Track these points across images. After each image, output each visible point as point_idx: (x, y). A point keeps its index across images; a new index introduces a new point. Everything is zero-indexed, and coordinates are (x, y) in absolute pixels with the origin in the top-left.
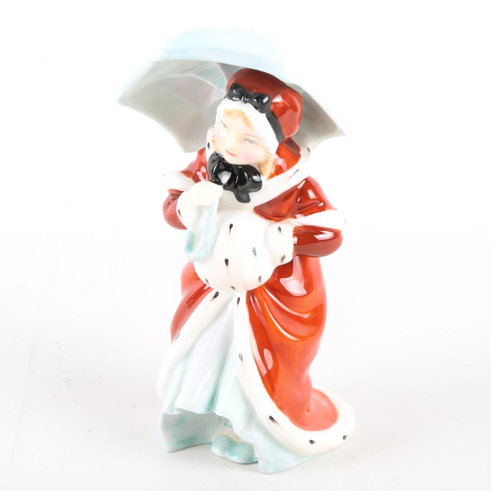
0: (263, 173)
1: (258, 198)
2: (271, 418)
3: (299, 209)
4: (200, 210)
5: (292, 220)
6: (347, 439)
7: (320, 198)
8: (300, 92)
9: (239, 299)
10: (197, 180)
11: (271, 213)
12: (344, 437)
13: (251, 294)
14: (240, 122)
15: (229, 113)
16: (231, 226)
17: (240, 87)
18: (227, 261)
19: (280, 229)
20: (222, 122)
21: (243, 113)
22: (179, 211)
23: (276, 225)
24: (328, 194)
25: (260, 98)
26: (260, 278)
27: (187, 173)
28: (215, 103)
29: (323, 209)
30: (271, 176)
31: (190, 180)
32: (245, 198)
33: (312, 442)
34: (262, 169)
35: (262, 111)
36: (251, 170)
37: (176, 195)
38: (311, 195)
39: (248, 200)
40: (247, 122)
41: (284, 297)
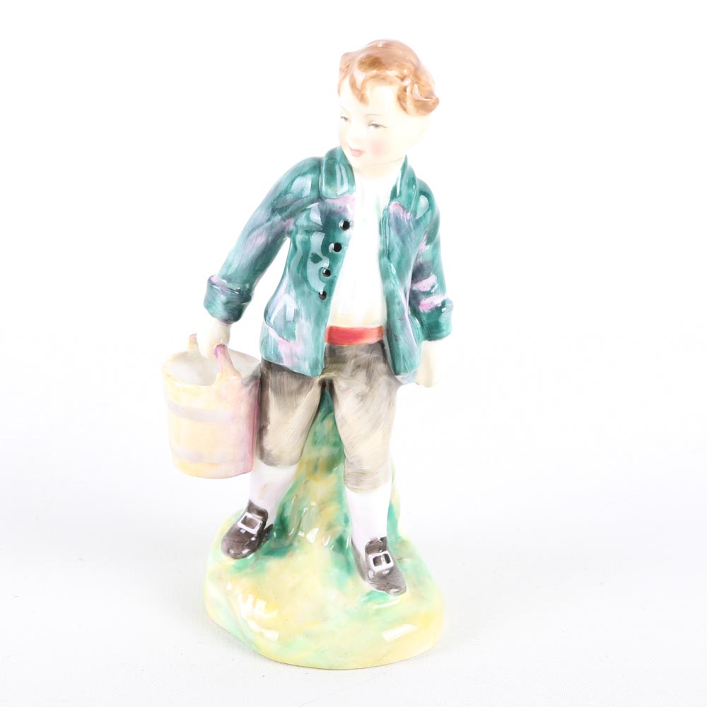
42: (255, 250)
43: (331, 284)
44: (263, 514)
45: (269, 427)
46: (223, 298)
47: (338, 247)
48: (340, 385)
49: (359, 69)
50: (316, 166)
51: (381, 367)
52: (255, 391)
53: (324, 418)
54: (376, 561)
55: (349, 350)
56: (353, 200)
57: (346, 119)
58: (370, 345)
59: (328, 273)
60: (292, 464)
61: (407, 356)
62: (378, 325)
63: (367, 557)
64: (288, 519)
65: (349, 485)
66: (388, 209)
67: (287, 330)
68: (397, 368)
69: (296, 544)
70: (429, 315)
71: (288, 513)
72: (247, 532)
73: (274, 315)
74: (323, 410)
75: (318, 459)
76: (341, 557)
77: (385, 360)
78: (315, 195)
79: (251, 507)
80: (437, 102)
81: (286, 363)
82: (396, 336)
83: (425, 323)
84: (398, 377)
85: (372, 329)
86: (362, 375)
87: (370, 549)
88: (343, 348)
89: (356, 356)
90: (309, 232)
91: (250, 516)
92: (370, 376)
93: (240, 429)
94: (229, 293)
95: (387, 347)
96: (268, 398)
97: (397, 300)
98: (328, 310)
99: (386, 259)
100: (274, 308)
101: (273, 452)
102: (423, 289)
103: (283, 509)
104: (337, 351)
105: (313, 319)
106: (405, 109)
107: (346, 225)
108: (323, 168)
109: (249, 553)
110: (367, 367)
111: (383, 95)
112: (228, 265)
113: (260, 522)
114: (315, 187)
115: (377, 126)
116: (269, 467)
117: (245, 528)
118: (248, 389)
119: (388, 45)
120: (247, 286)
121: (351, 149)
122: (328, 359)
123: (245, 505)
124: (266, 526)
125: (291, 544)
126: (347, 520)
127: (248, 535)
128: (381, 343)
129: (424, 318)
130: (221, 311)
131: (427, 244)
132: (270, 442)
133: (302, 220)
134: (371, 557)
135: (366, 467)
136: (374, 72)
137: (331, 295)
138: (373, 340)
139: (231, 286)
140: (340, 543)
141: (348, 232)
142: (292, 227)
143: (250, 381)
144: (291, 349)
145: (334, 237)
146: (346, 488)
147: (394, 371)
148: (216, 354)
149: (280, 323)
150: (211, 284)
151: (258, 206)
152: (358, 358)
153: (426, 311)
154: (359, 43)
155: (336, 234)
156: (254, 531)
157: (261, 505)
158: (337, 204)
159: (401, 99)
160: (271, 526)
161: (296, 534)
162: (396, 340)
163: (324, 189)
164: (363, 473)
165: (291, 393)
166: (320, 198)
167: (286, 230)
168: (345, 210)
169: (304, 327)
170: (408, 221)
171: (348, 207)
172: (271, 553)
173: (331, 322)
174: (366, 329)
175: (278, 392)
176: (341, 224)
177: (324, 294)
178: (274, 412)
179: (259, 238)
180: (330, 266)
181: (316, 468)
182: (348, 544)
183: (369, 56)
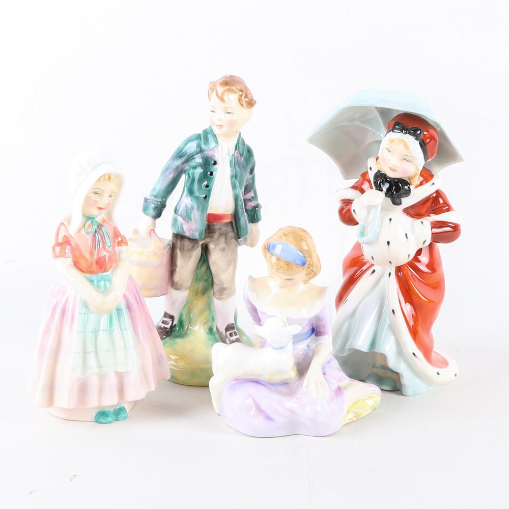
0: (413, 184)
1: (407, 202)
2: (414, 354)
3: (433, 210)
4: (369, 208)
5: (428, 218)
6: (457, 375)
7: (446, 203)
8: (438, 129)
9: (390, 274)
10: (362, 191)
11: (414, 213)
12: (456, 375)
13: (399, 269)
14: (402, 147)
15: (392, 141)
16: (390, 220)
17: (401, 124)
18: (388, 243)
19: (422, 222)
20: (387, 149)
21: (404, 140)
22: (354, 211)
23: (419, 221)
24: (451, 201)
25: (415, 130)
26: (409, 255)
27: (354, 187)
28: (368, 144)
29: (448, 210)
30: (417, 187)
31: (358, 192)
32: (399, 202)
33: (438, 374)
34: (412, 181)
35: (416, 139)
36: (405, 182)
37: (348, 202)
38: (441, 201)
39: (400, 203)
40: (407, 147)
41: (419, 273)
42: (168, 181)
43: (210, 191)
44: (172, 317)
45: (177, 269)
46: (153, 206)
47: (212, 174)
48: (211, 246)
49: (221, 86)
50: (198, 137)
51: (231, 234)
52: (169, 252)
53: (201, 266)
54: (231, 335)
55: (217, 226)
56: (218, 151)
57: (213, 112)
58: (227, 223)
59: (207, 186)
60: (187, 289)
61: (244, 228)
62: (230, 212)
63: (226, 333)
64: (184, 321)
65: (216, 296)
66: (234, 155)
67: (187, 217)
68: (240, 234)
69: (189, 332)
70: (251, 211)
71: (184, 317)
72: (164, 327)
73: (180, 211)
74: (202, 261)
75: (198, 289)
76: (212, 337)
77: (233, 231)
78: (199, 150)
79: (166, 315)
80: (255, 103)
81: (187, 234)
82: (238, 217)
83: (250, 214)
84: (240, 240)
85: (228, 215)
86: (222, 240)
87: (227, 329)
88: (214, 224)
89: (220, 229)
90: (195, 168)
91: (165, 319)
92: (226, 239)
93: (163, 271)
94: (156, 203)
95: (234, 225)
96: (176, 255)
97: (240, 199)
98: (208, 204)
99: (234, 179)
100: (180, 207)
101: (179, 283)
102: (247, 198)
103: (181, 315)
104: (211, 227)
105: (200, 210)
106: (242, 105)
107: (215, 163)
108: (202, 137)
109: (166, 338)
110: (225, 235)
111: (232, 98)
112: (154, 190)
113: (171, 322)
114: (199, 146)
115: (229, 113)
116: (176, 291)
117: (163, 325)
118: (167, 250)
119: (231, 77)
120: (164, 199)
121: (217, 125)
122: (207, 231)
123: (163, 314)
124: (174, 324)
125: (186, 333)
126: (213, 319)
127: (166, 328)
128: (231, 222)
129: (249, 212)
130: (152, 212)
131: (250, 174)
132: (177, 278)
133: (193, 163)
134: (228, 333)
135: (226, 286)
136: (228, 87)
137: (209, 197)
138: (228, 220)
139: (156, 199)
140: (211, 330)
141: (216, 166)
142: (187, 168)
143: (168, 246)
144: (189, 227)
145: (210, 169)
146: (214, 299)
147: (238, 236)
148: (150, 234)
149: (184, 214)
150: (146, 200)
151: (169, 159)
152: (221, 230)
153: (250, 209)
154: (218, 76)
155: (211, 167)
156: (168, 326)
157: (171, 313)
158: (210, 153)
159: (240, 100)
160: (175, 325)
161: (188, 328)
162: (239, 220)
163: (203, 146)
164: (224, 289)
165: (188, 250)
166: (201, 151)
167: (184, 170)
168: (214, 156)
169: (196, 214)
170: (243, 162)
171: (216, 154)
172: (177, 337)
173: (209, 211)
174: (225, 214)
175: (182, 250)
176: (213, 163)
177: (206, 197)
178: (180, 261)
179: (170, 175)
180: (208, 183)
181: (197, 293)
182: (215, 330)
183: (224, 81)
